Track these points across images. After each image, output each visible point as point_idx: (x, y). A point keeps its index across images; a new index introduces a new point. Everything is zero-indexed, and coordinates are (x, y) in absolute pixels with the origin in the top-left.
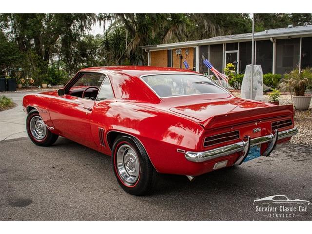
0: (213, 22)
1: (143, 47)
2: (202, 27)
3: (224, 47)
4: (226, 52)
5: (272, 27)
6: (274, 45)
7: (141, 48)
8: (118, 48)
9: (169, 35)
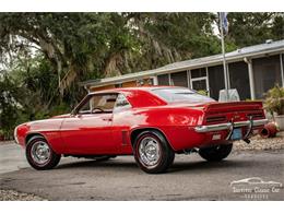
0: (166, 44)
1: (80, 84)
2: (153, 51)
3: (189, 75)
4: (192, 80)
5: (247, 44)
6: (250, 66)
7: (77, 86)
8: (47, 88)
9: (111, 66)
